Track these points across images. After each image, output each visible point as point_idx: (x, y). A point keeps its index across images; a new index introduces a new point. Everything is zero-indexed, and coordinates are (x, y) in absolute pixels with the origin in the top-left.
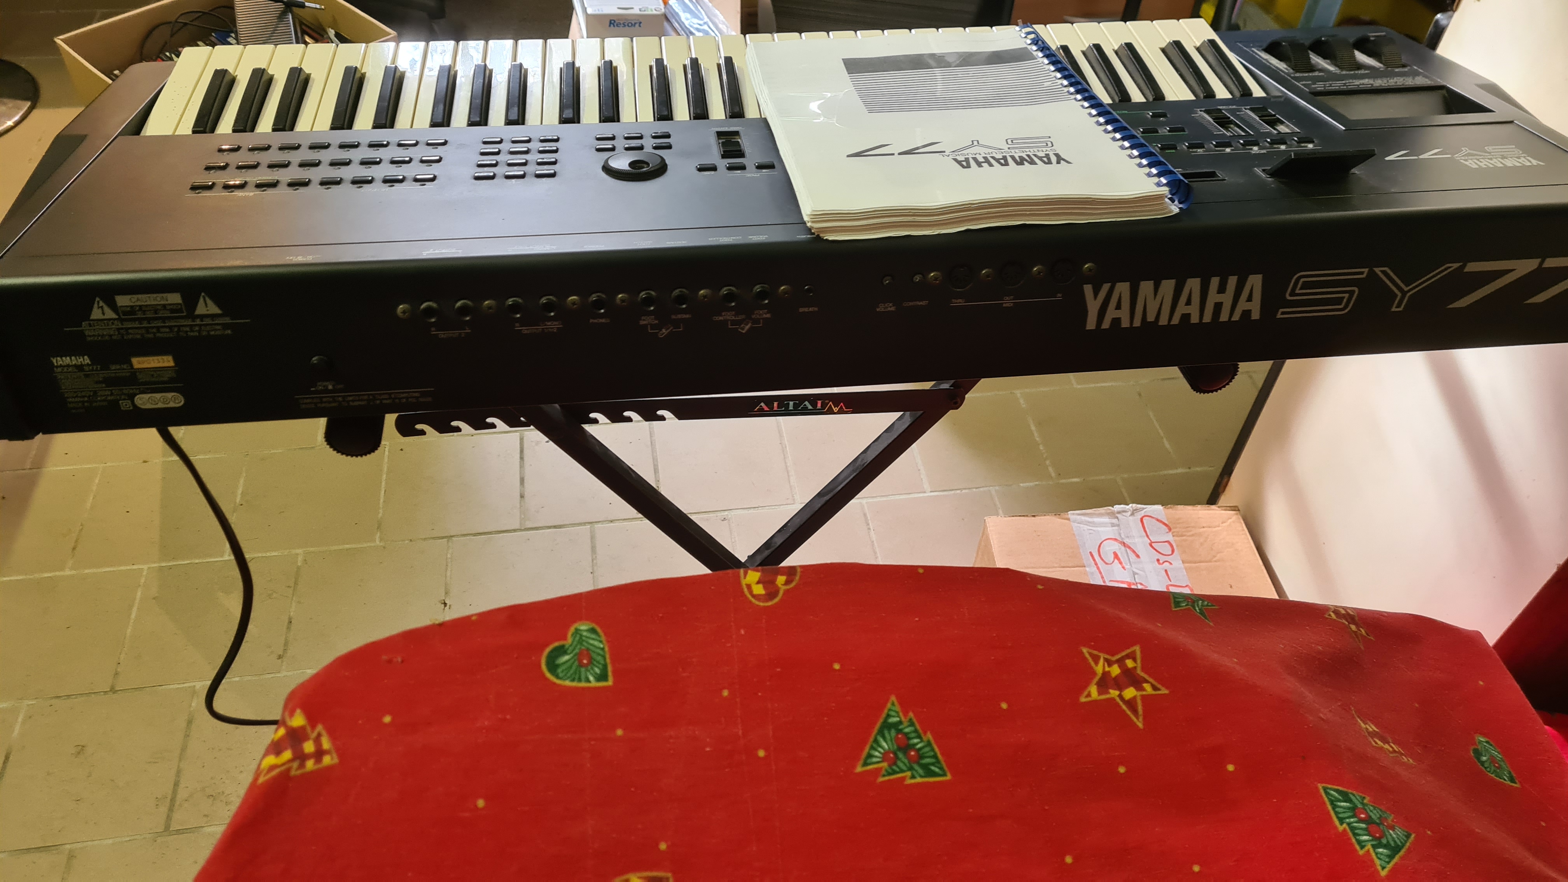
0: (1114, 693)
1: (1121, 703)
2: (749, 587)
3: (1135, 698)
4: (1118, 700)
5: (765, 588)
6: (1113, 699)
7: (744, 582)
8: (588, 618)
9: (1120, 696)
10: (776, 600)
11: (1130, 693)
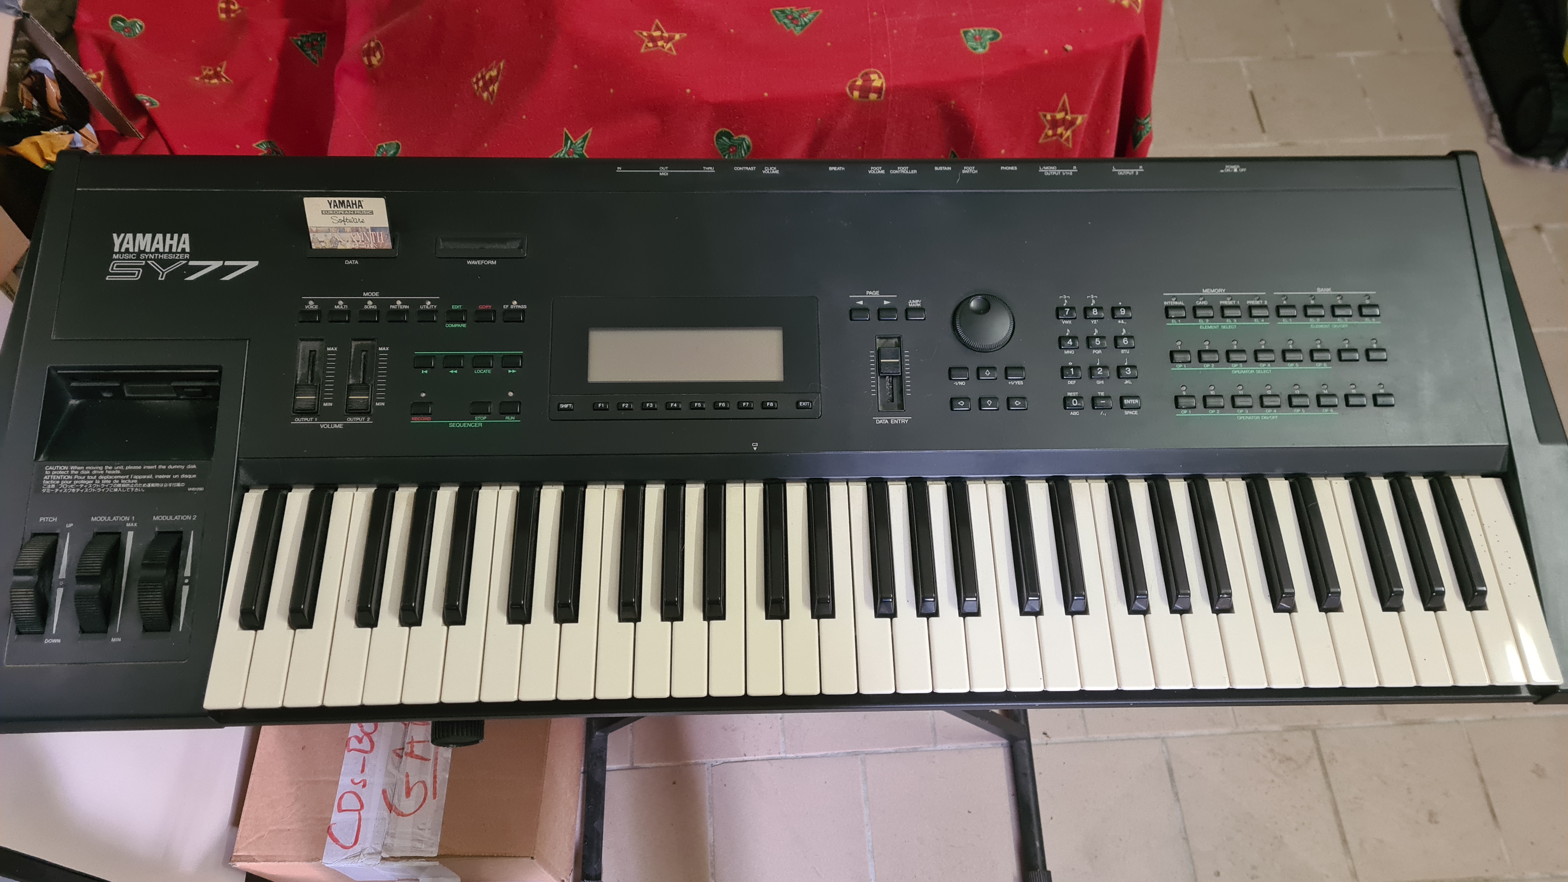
0: (666, 35)
1: (662, 28)
2: (880, 77)
3: (655, 31)
4: (664, 31)
5: (870, 78)
6: (667, 31)
7: (883, 80)
8: (979, 56)
9: (662, 32)
10: (863, 72)
11: (657, 34)
